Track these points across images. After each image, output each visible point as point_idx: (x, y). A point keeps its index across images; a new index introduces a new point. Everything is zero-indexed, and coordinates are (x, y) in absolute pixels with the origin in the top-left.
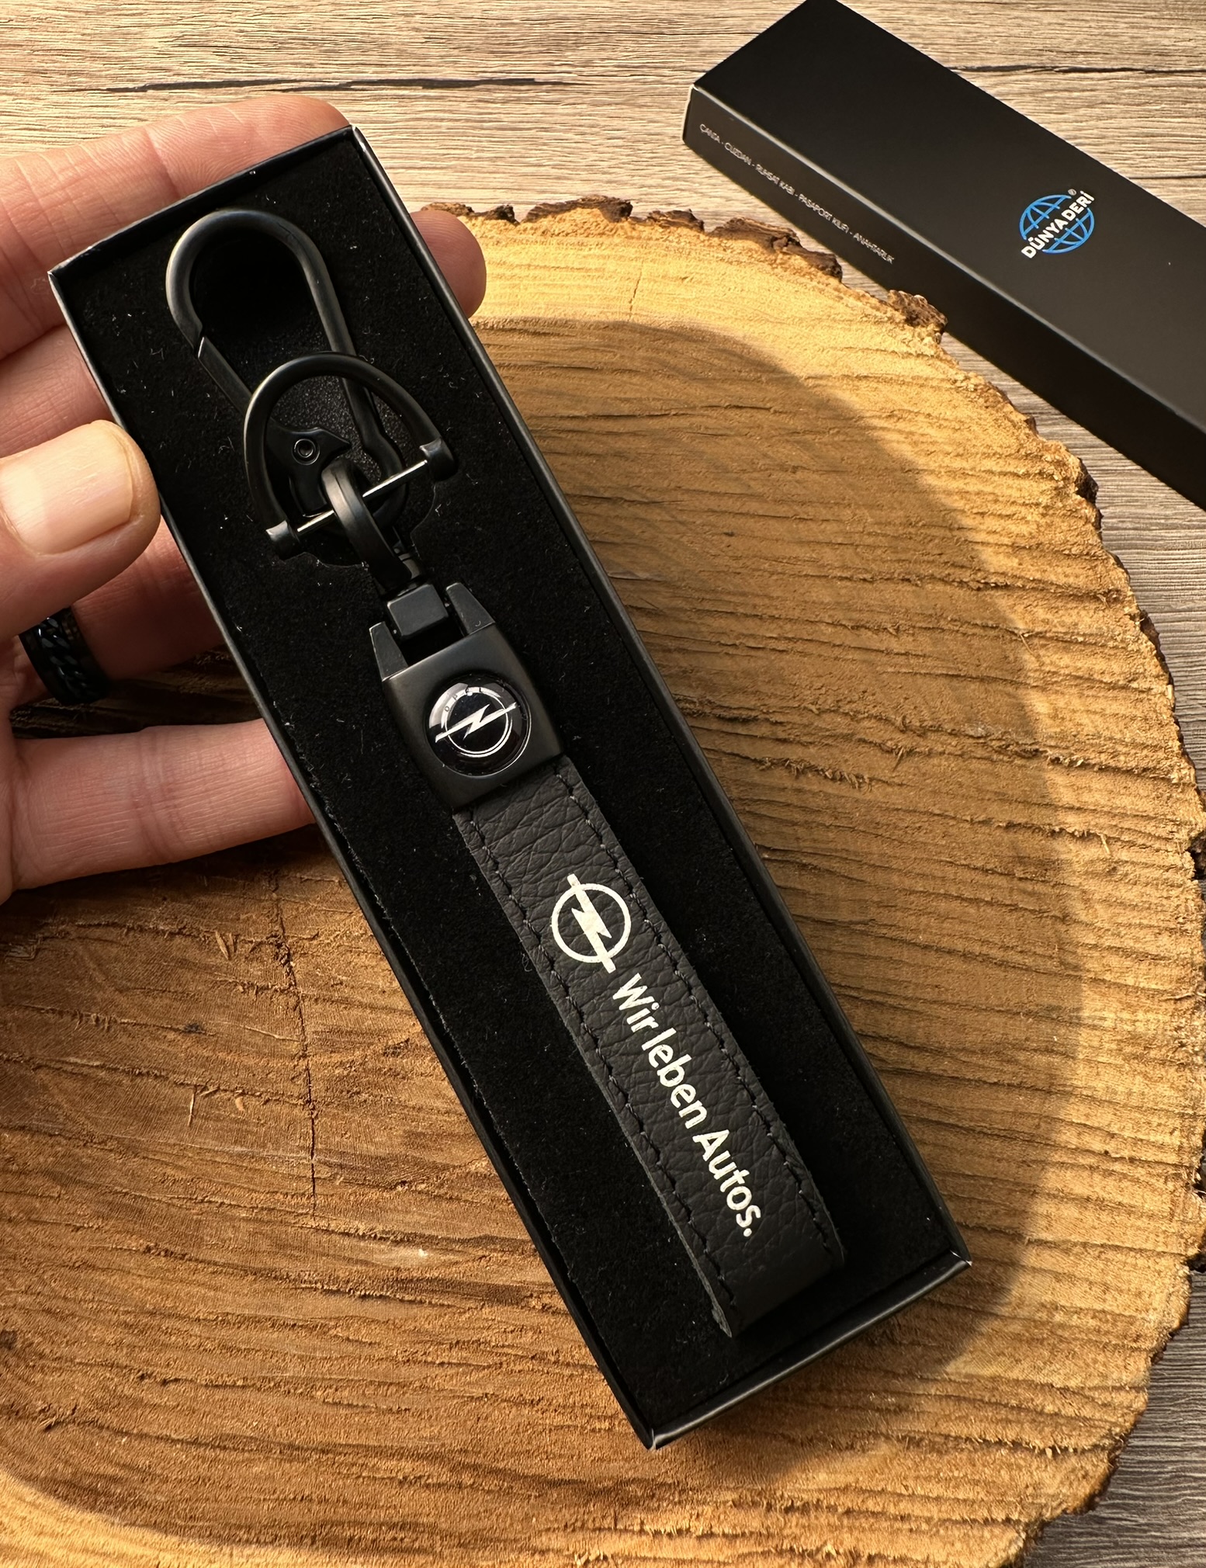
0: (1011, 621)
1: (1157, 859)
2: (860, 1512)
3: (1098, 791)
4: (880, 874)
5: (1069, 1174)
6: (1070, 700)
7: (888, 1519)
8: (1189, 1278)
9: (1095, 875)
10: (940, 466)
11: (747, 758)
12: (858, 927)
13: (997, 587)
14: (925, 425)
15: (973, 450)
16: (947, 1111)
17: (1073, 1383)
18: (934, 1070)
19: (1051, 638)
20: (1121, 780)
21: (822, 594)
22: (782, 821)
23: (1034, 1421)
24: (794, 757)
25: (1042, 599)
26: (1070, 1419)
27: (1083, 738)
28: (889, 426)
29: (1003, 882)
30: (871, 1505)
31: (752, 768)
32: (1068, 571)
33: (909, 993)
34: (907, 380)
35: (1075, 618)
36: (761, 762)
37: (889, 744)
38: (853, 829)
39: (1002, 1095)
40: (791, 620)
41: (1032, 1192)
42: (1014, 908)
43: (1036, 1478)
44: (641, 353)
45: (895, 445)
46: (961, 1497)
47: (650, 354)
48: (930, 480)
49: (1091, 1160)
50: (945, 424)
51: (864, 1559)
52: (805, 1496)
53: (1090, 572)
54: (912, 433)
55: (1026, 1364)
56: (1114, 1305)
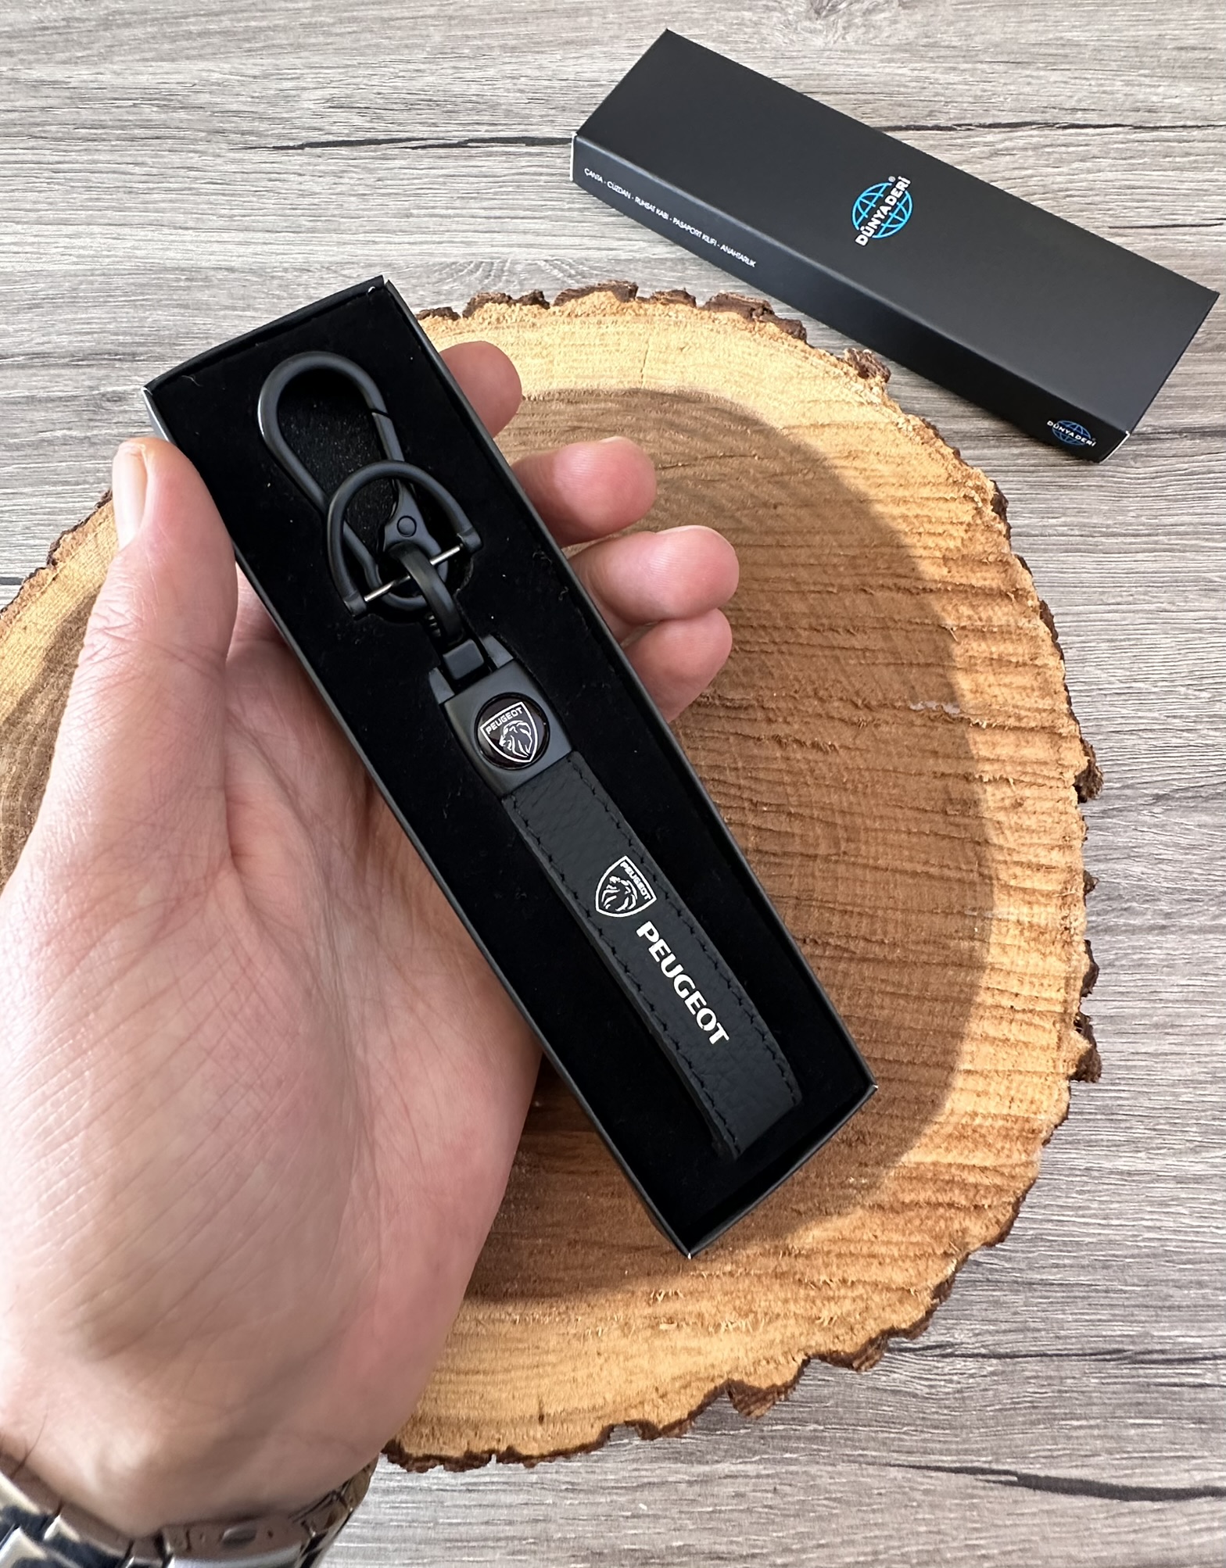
0: (943, 619)
1: (1050, 794)
2: (845, 1255)
3: (1007, 746)
4: (848, 817)
5: (984, 1024)
6: (985, 678)
7: (863, 1256)
8: (1069, 1089)
9: (1005, 809)
10: (887, 496)
11: (747, 737)
12: (833, 858)
13: (932, 592)
14: (876, 461)
15: (913, 481)
16: (900, 985)
17: (988, 1164)
18: (890, 958)
19: (973, 630)
20: (1024, 736)
21: (799, 607)
22: (775, 783)
23: (961, 1189)
24: (782, 734)
25: (967, 598)
26: (987, 1188)
27: (994, 707)
28: (849, 465)
29: (938, 818)
30: (852, 1248)
31: (751, 743)
32: (988, 575)
33: (871, 903)
34: (861, 425)
35: (991, 613)
36: (758, 739)
37: (855, 719)
38: (827, 786)
39: (939, 970)
40: (776, 628)
41: (958, 1036)
42: (946, 837)
43: (964, 1225)
44: (653, 415)
45: (852, 481)
46: (914, 1239)
47: (660, 415)
48: (879, 508)
49: (1001, 1011)
50: (890, 460)
51: (849, 1283)
52: (807, 1247)
53: (1003, 575)
54: (865, 470)
55: (955, 1152)
56: (1015, 1111)
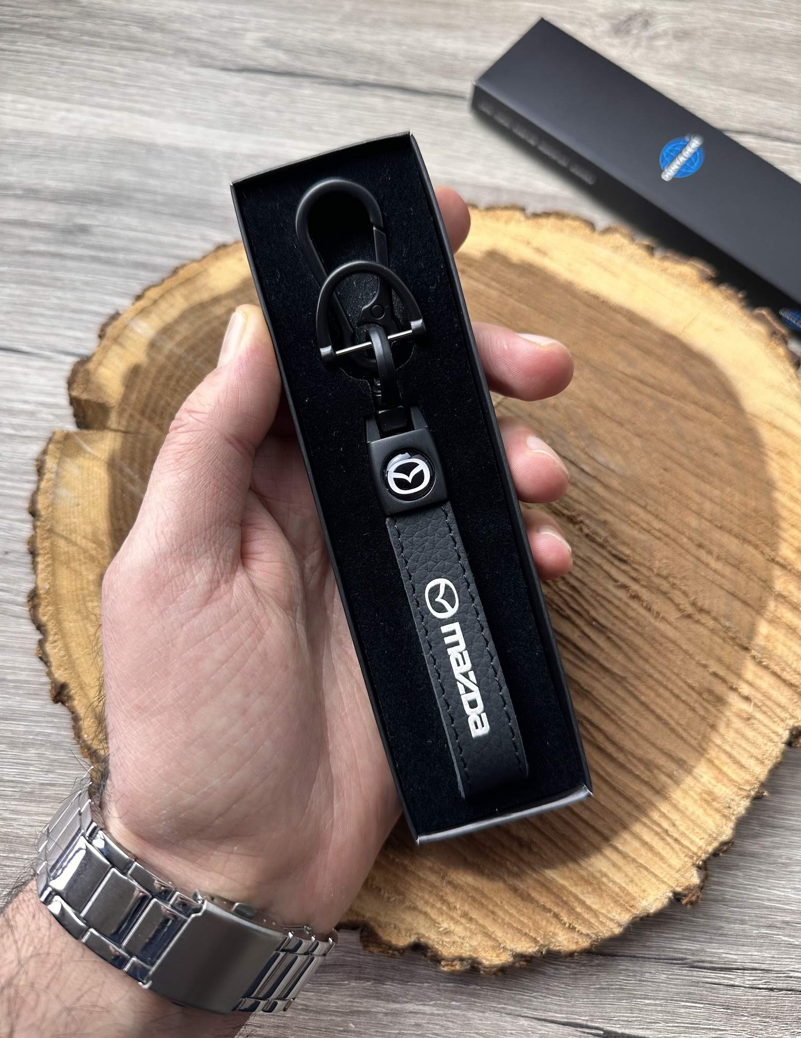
0: (774, 582)
1: (773, 726)
2: (477, 900)
3: (766, 682)
4: (642, 660)
5: (645, 829)
6: (779, 634)
7: (487, 909)
8: (670, 899)
9: (738, 716)
10: (788, 491)
11: (611, 576)
13: (778, 563)
14: (793, 467)
16: (609, 775)
17: (595, 907)
18: (614, 755)
19: (788, 601)
20: (778, 683)
21: (693, 521)
22: (611, 613)
23: (568, 910)
24: (633, 588)
26: (584, 918)
27: (773, 654)
29: (695, 695)
30: (483, 901)
31: (611, 582)
33: (623, 717)
36: (616, 581)
37: (681, 607)
38: (641, 634)
39: (636, 782)
40: (670, 525)
41: (625, 827)
42: (693, 710)
43: (557, 931)
44: (675, 357)
45: (771, 469)
46: (522, 919)
47: (679, 360)
49: (658, 830)
52: (459, 882)
54: (783, 467)
55: (579, 888)
56: (631, 888)
